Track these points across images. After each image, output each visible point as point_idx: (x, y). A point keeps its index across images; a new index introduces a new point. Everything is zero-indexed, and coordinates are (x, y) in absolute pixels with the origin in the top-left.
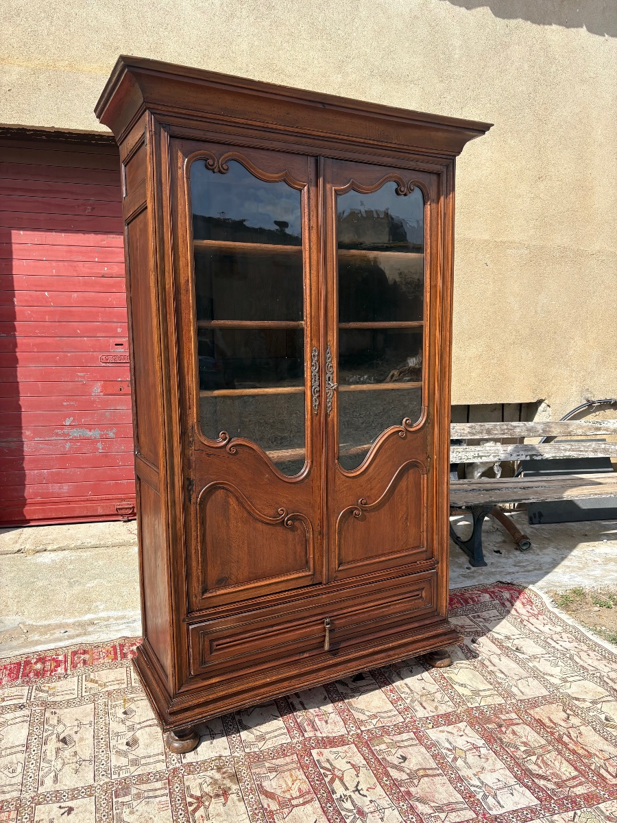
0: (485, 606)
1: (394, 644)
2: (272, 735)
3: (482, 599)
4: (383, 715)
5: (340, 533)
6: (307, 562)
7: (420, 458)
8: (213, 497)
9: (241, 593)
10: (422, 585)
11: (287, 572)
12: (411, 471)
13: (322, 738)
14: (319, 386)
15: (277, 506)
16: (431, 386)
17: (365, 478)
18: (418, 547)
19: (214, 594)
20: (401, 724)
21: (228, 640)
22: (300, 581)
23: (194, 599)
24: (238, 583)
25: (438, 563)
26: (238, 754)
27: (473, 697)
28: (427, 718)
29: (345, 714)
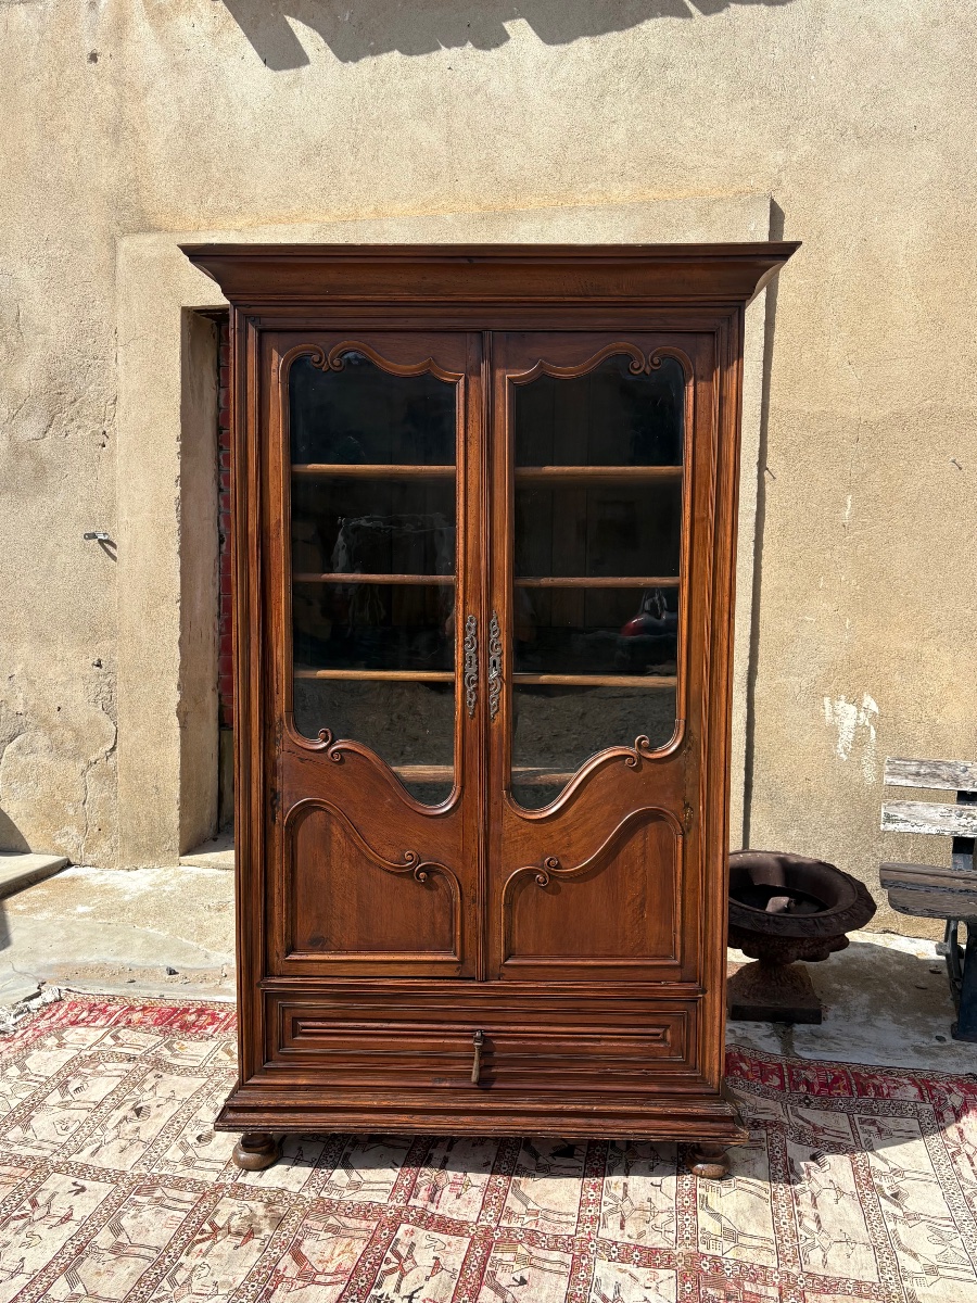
0: (898, 1109)
1: (601, 1108)
2: (372, 1186)
3: (898, 1094)
4: (551, 1216)
5: (509, 905)
6: (452, 940)
7: (669, 806)
8: (308, 819)
9: (344, 965)
10: (665, 1020)
11: (420, 949)
12: (652, 826)
13: (433, 1214)
14: (477, 673)
15: (402, 847)
16: (694, 687)
17: (556, 825)
18: (666, 957)
19: (304, 957)
20: (566, 1237)
21: (320, 1024)
22: (437, 966)
23: (276, 958)
24: (340, 950)
25: (704, 992)
26: (306, 1194)
27: (719, 1239)
28: (615, 1243)
29: (496, 1194)
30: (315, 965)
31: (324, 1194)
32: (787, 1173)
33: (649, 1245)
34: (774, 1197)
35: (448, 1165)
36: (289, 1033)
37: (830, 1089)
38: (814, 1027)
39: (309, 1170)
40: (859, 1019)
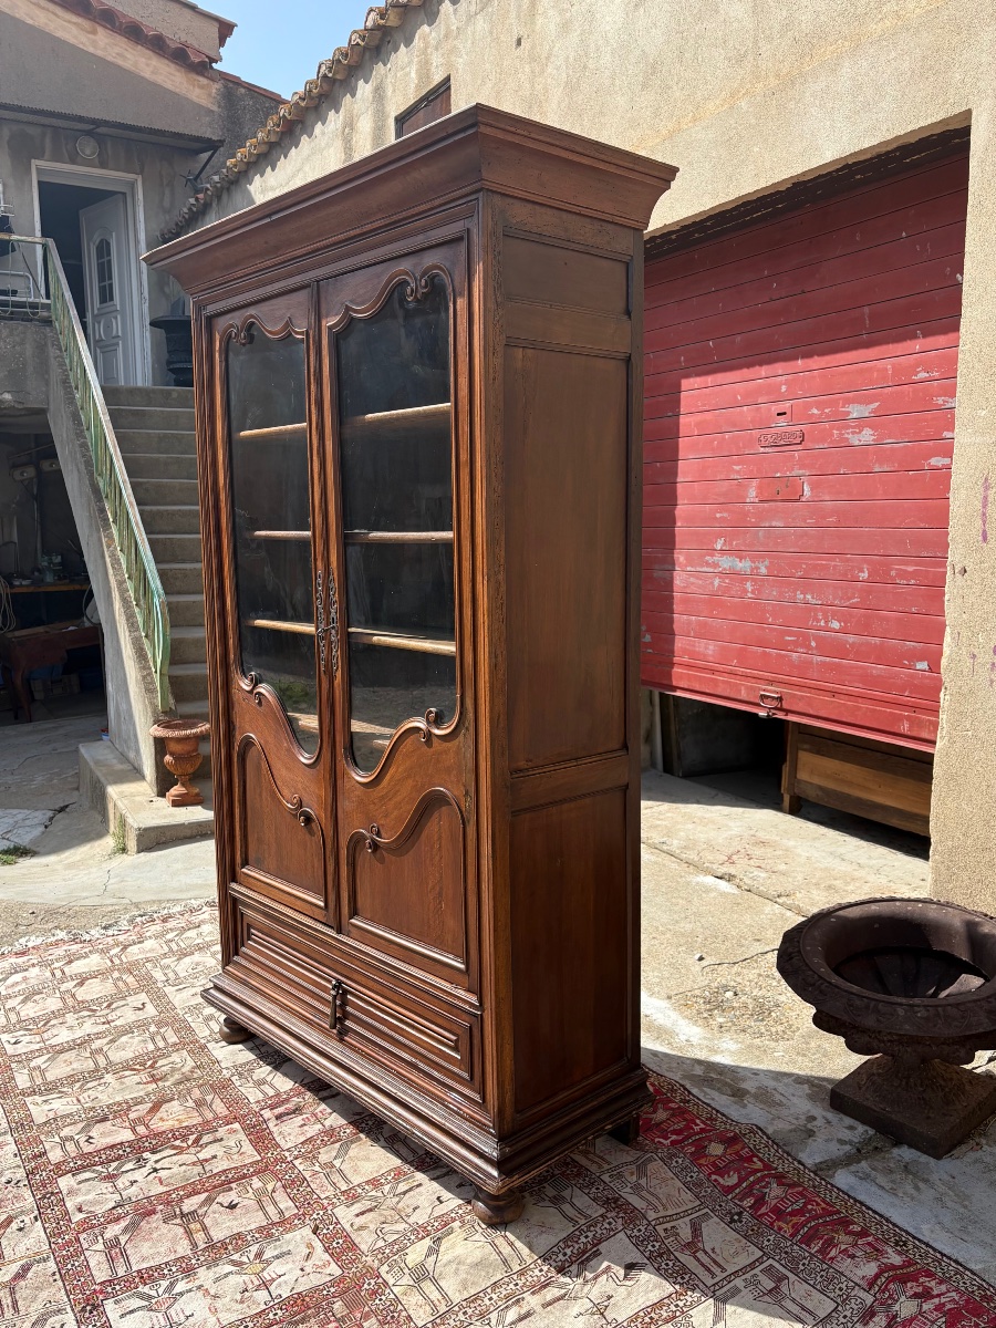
0: (827, 1281)
2: (266, 1088)
4: (335, 1176)
5: (353, 865)
6: (323, 887)
7: (453, 790)
8: (250, 751)
9: (270, 887)
11: (306, 889)
12: (441, 810)
14: (324, 628)
15: (293, 790)
16: (468, 659)
17: (378, 791)
19: (250, 873)
21: (260, 935)
22: (314, 908)
23: (237, 868)
24: (267, 873)
25: (482, 1009)
26: (225, 1072)
27: (406, 1271)
28: (338, 1223)
31: (234, 1078)
32: (574, 1258)
33: (357, 1241)
34: (522, 1273)
36: (246, 937)
37: (777, 1219)
39: (251, 1056)
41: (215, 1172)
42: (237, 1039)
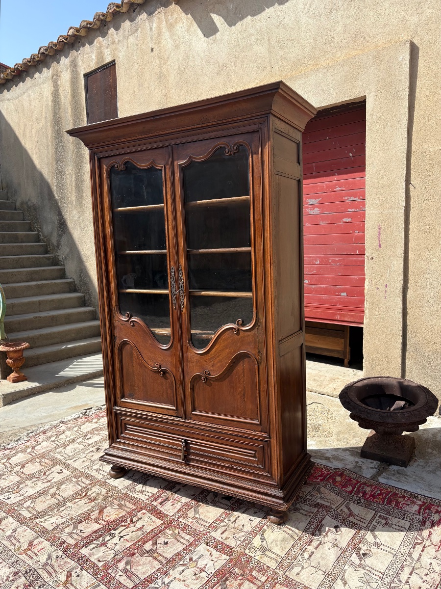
0: (403, 516)
2: (146, 493)
4: (200, 521)
5: (193, 389)
6: (174, 401)
7: (251, 351)
8: (125, 348)
10: (255, 448)
11: (163, 403)
12: (245, 360)
13: (158, 509)
14: (176, 291)
15: (155, 361)
16: (260, 298)
17: (207, 356)
18: (254, 419)
19: (127, 401)
22: (169, 410)
23: (118, 400)
24: (138, 399)
25: (270, 438)
26: (122, 491)
27: (257, 549)
28: (215, 539)
29: (187, 508)
30: (130, 404)
31: (129, 492)
32: (316, 529)
33: (228, 544)
34: (300, 539)
35: (178, 492)
36: (124, 429)
37: (374, 498)
38: (401, 468)
39: (130, 482)
40: (430, 469)
41: (148, 531)
42: (120, 476)
